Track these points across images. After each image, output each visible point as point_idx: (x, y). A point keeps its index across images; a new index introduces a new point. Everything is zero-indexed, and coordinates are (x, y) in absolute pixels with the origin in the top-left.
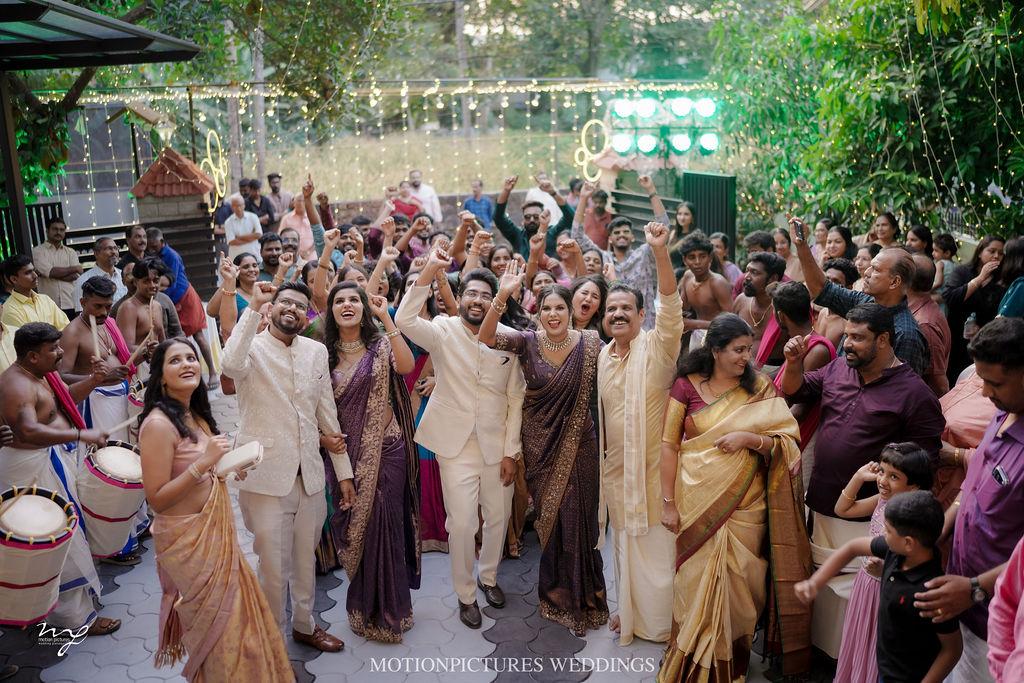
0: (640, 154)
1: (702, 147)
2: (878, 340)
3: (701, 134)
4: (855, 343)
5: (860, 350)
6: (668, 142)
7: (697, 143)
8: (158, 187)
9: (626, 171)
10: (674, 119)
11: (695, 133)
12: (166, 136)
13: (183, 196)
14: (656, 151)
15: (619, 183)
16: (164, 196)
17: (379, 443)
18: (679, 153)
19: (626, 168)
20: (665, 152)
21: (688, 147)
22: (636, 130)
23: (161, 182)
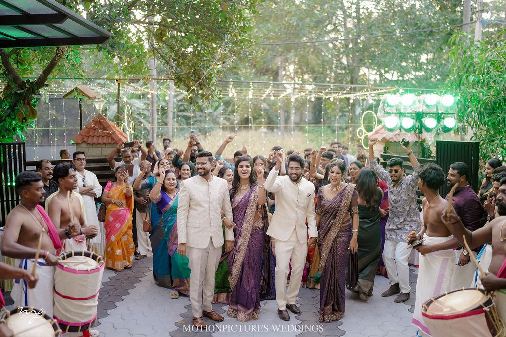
0: (402, 130)
1: (445, 127)
2: (461, 178)
3: (443, 119)
4: (451, 177)
5: (452, 180)
6: (421, 123)
7: (441, 123)
8: (90, 137)
9: (391, 142)
10: (425, 108)
11: (439, 118)
12: (100, 107)
13: (105, 143)
14: (413, 129)
15: (386, 149)
16: (94, 143)
17: (249, 230)
18: (429, 130)
19: (391, 140)
20: (420, 129)
21: (435, 126)
22: (401, 114)
23: (93, 135)
